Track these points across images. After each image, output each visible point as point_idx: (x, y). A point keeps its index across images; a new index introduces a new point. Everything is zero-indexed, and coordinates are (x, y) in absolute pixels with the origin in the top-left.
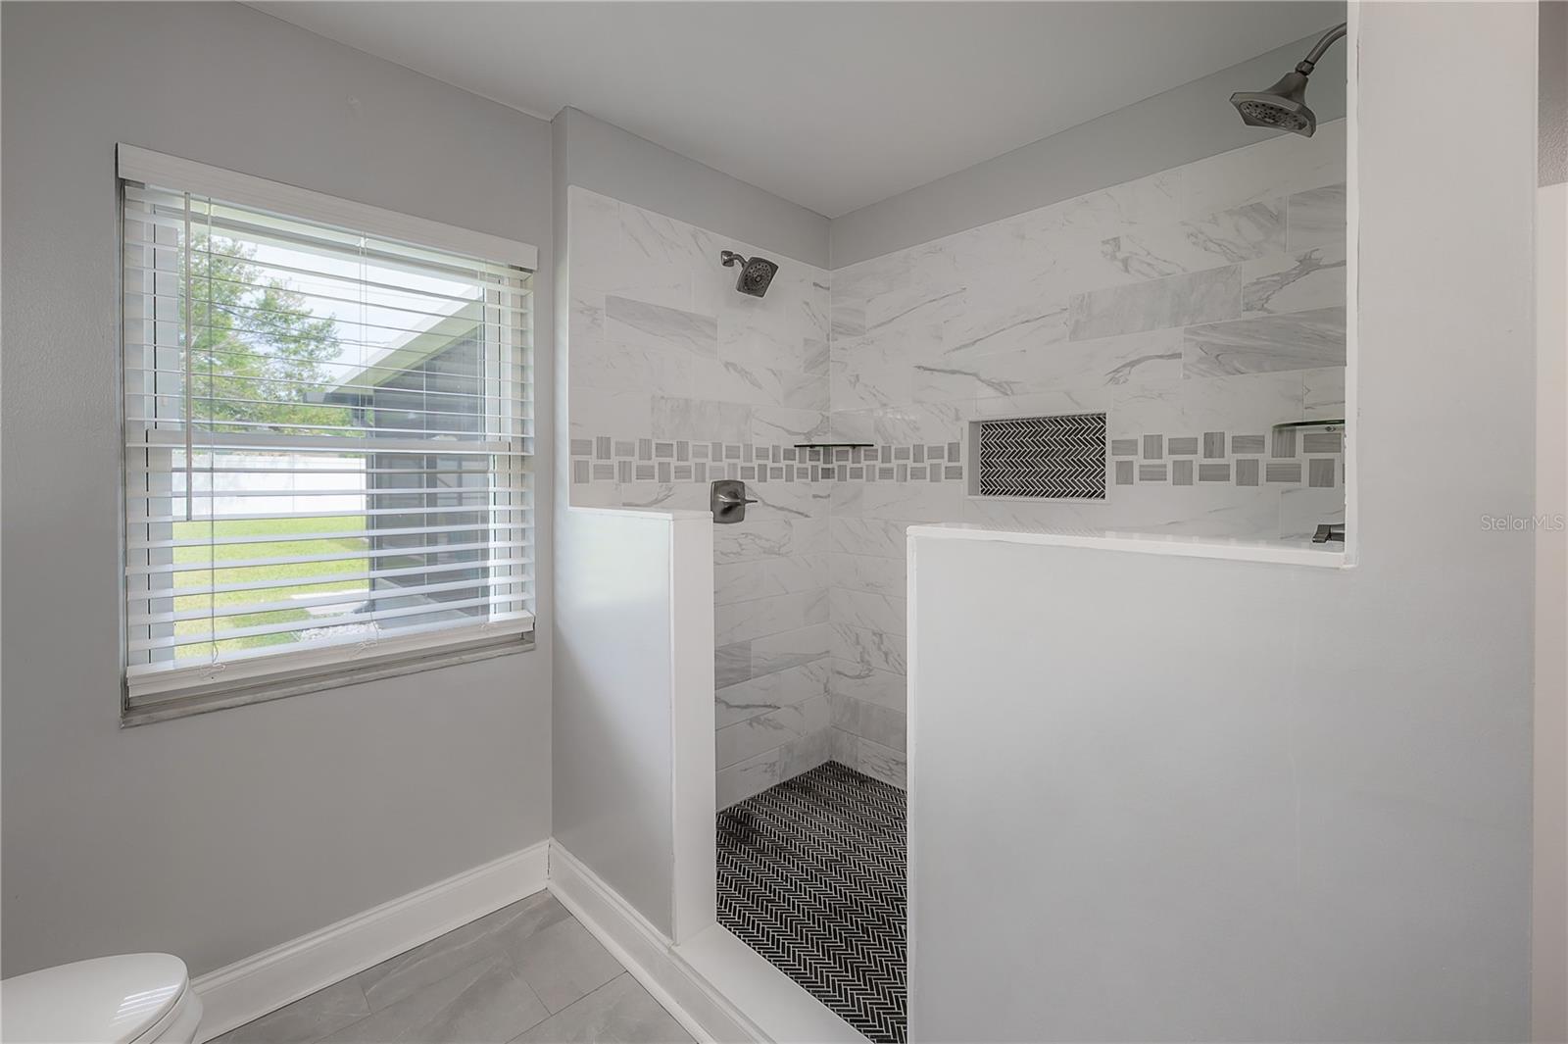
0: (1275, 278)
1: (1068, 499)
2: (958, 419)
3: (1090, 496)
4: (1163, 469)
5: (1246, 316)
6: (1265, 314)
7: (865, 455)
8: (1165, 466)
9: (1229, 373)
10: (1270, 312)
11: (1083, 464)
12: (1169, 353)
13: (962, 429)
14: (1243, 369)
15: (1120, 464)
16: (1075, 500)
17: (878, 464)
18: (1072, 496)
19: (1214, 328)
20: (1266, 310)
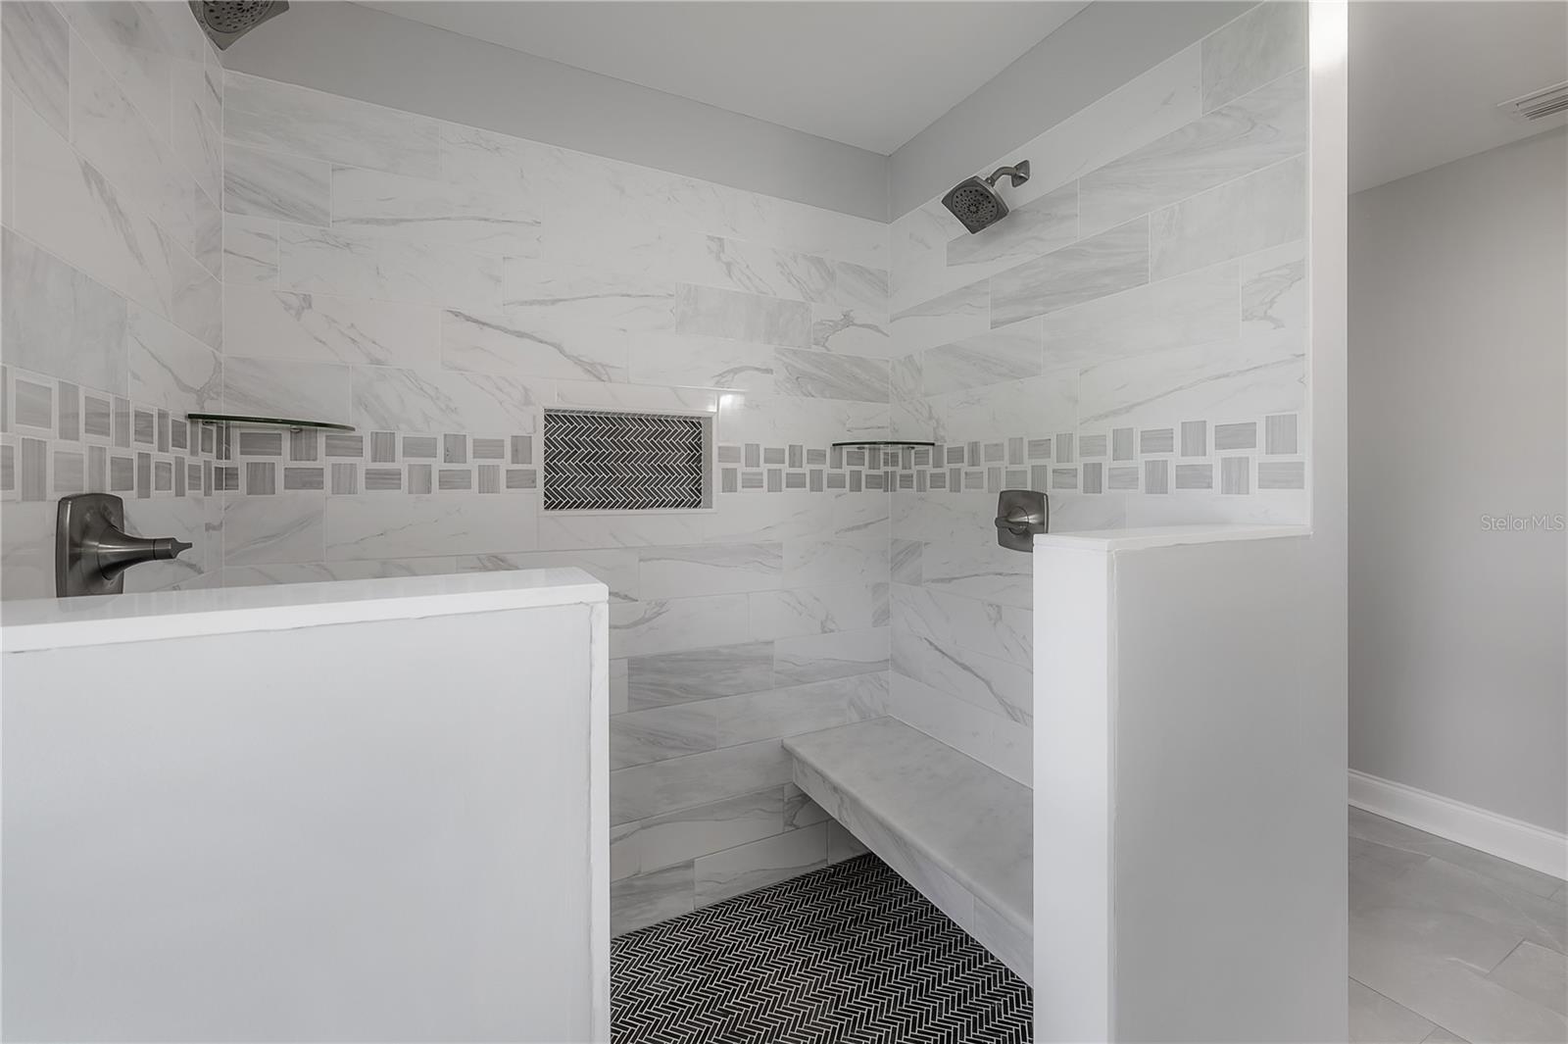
0: (831, 323)
1: (655, 510)
2: (527, 402)
3: (677, 506)
4: (760, 477)
5: (815, 349)
6: (825, 351)
7: (328, 446)
8: (761, 474)
9: (805, 395)
10: (829, 350)
11: (670, 470)
12: (764, 367)
13: (534, 417)
14: (813, 394)
15: (726, 471)
16: (661, 510)
17: (364, 463)
18: (659, 506)
19: (795, 353)
20: (826, 348)
